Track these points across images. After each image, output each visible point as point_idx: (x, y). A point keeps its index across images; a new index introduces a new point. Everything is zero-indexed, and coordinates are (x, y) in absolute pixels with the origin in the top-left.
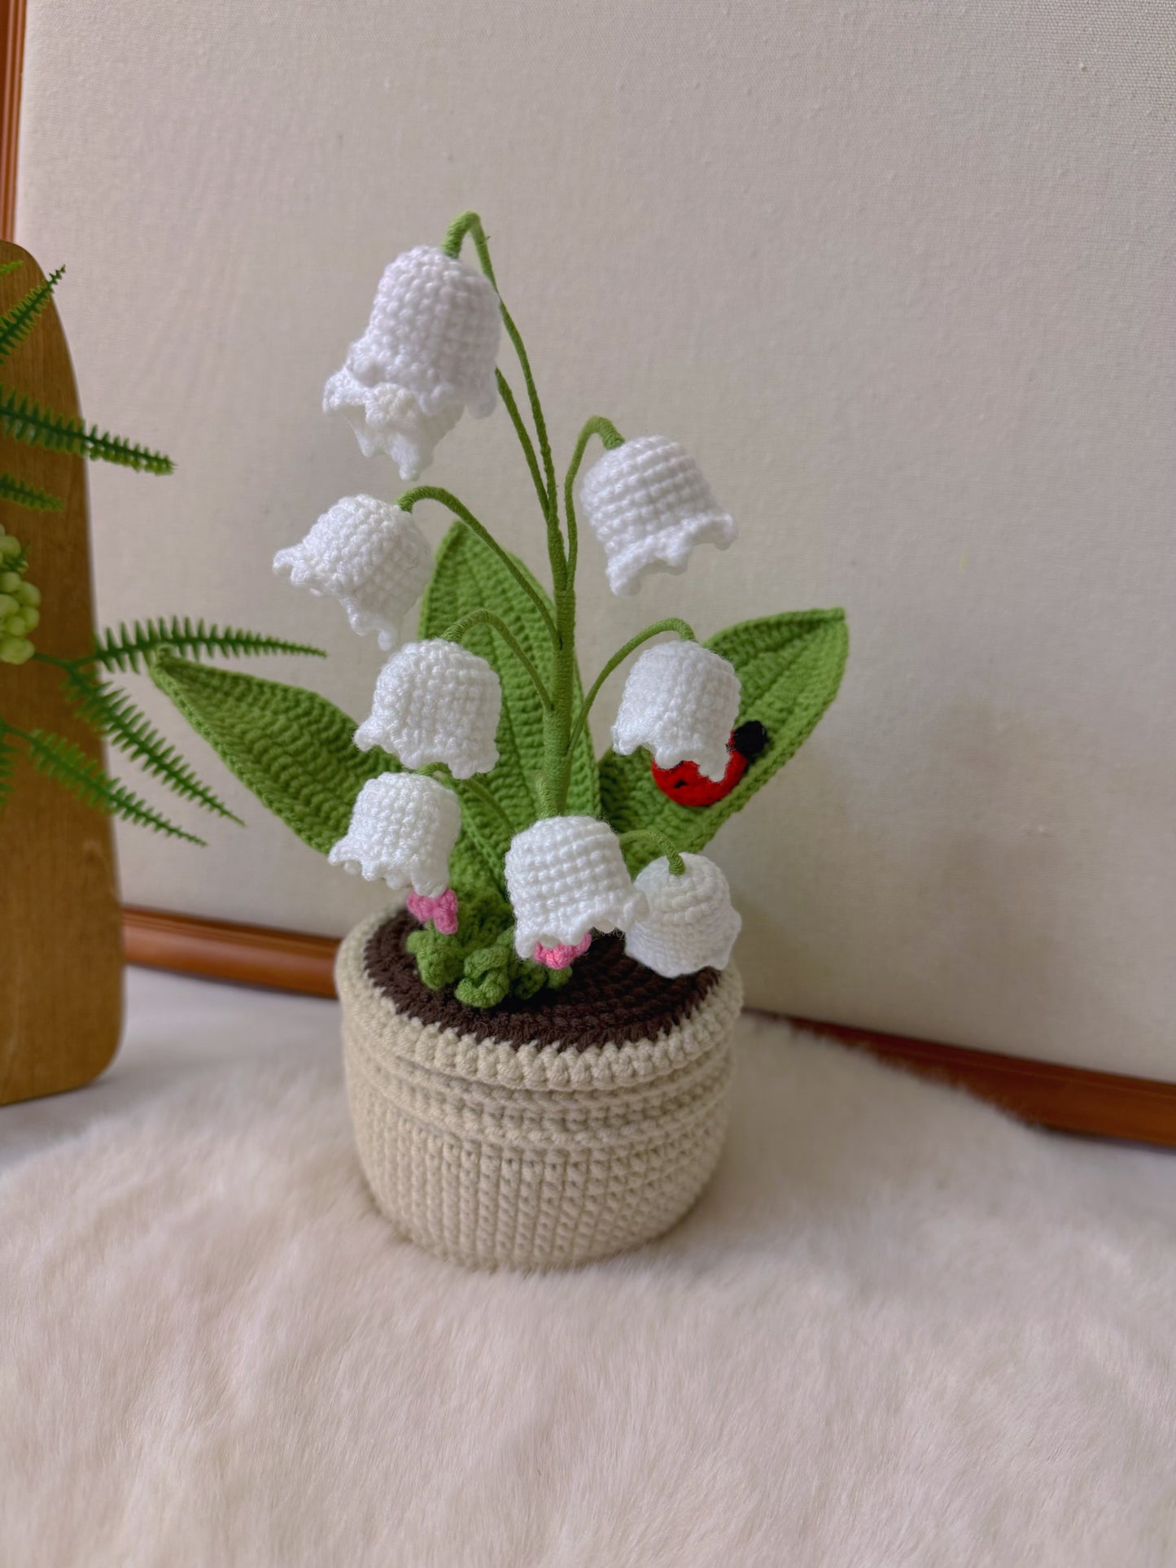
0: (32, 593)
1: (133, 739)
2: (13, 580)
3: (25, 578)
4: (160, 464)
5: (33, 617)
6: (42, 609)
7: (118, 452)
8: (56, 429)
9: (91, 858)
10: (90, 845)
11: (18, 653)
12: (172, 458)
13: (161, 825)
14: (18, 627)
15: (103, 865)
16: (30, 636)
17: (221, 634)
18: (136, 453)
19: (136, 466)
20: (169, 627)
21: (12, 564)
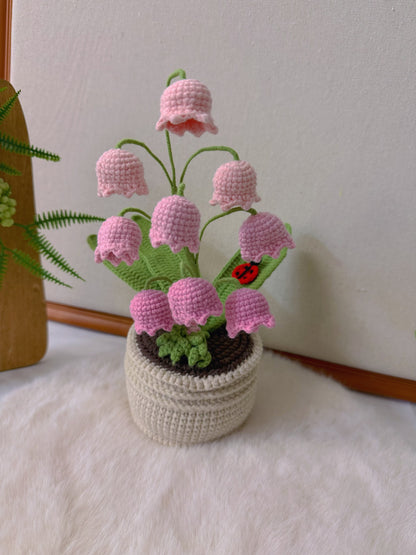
0: (13, 202)
1: (47, 252)
2: (6, 199)
3: (10, 197)
4: (55, 158)
5: (13, 211)
6: (16, 207)
7: (41, 154)
8: (20, 146)
9: (36, 290)
10: (36, 286)
11: (8, 223)
12: (60, 156)
13: (57, 281)
14: (8, 215)
15: (40, 291)
16: (13, 217)
17: (77, 215)
18: (47, 154)
19: (47, 159)
20: (59, 213)
21: (5, 193)
